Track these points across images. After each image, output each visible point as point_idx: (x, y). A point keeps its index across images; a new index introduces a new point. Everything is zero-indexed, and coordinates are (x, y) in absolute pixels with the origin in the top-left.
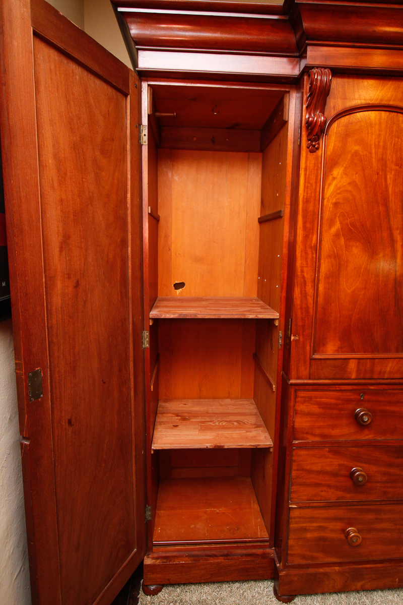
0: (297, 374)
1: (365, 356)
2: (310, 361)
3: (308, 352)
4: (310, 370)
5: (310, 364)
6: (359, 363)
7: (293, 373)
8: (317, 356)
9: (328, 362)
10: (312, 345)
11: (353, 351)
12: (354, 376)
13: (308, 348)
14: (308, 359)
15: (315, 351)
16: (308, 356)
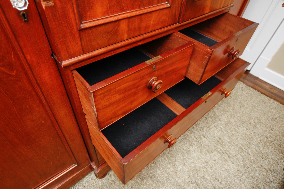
0: (68, 52)
1: (134, 14)
2: (79, 33)
3: (73, 22)
4: (81, 43)
5: (80, 36)
6: (129, 22)
7: (63, 54)
8: (86, 25)
9: (100, 29)
10: (75, 10)
11: (122, 10)
12: (125, 37)
13: (72, 16)
14: (76, 30)
15: (82, 18)
16: (75, 28)
